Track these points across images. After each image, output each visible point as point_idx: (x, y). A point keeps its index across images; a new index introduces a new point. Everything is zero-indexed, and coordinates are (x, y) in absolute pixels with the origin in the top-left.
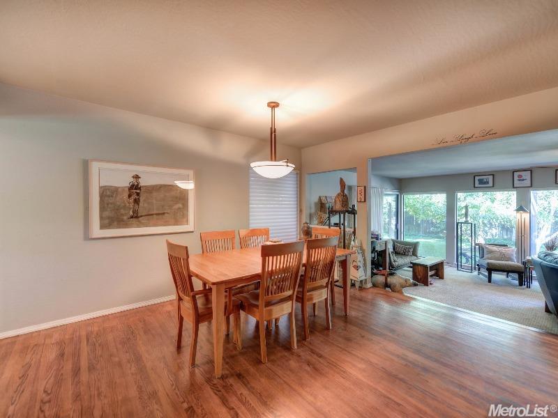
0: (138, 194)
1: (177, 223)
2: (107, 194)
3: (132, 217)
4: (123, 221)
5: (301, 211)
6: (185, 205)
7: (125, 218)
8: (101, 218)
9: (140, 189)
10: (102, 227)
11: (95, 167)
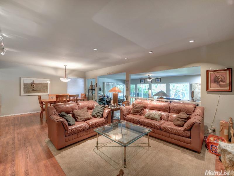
0: (34, 85)
1: (45, 92)
2: (25, 85)
3: (32, 91)
4: (30, 92)
5: (85, 90)
6: (47, 88)
7: (30, 91)
8: (24, 91)
9: (34, 84)
10: (24, 93)
11: (22, 79)
